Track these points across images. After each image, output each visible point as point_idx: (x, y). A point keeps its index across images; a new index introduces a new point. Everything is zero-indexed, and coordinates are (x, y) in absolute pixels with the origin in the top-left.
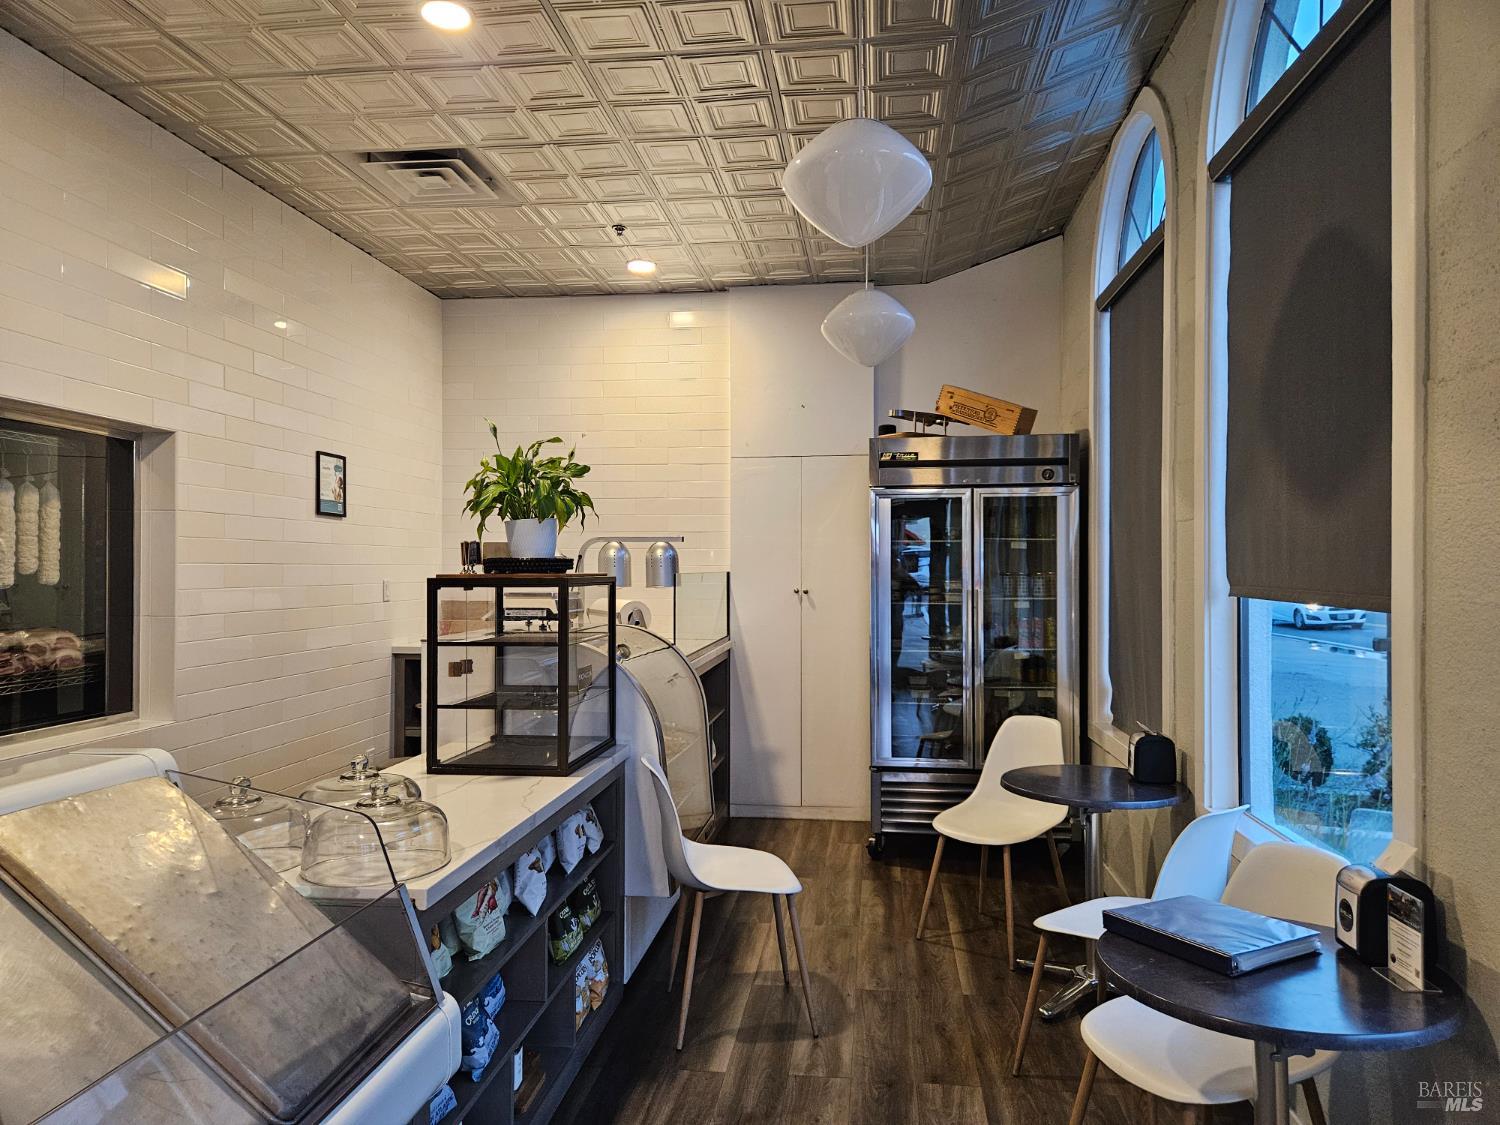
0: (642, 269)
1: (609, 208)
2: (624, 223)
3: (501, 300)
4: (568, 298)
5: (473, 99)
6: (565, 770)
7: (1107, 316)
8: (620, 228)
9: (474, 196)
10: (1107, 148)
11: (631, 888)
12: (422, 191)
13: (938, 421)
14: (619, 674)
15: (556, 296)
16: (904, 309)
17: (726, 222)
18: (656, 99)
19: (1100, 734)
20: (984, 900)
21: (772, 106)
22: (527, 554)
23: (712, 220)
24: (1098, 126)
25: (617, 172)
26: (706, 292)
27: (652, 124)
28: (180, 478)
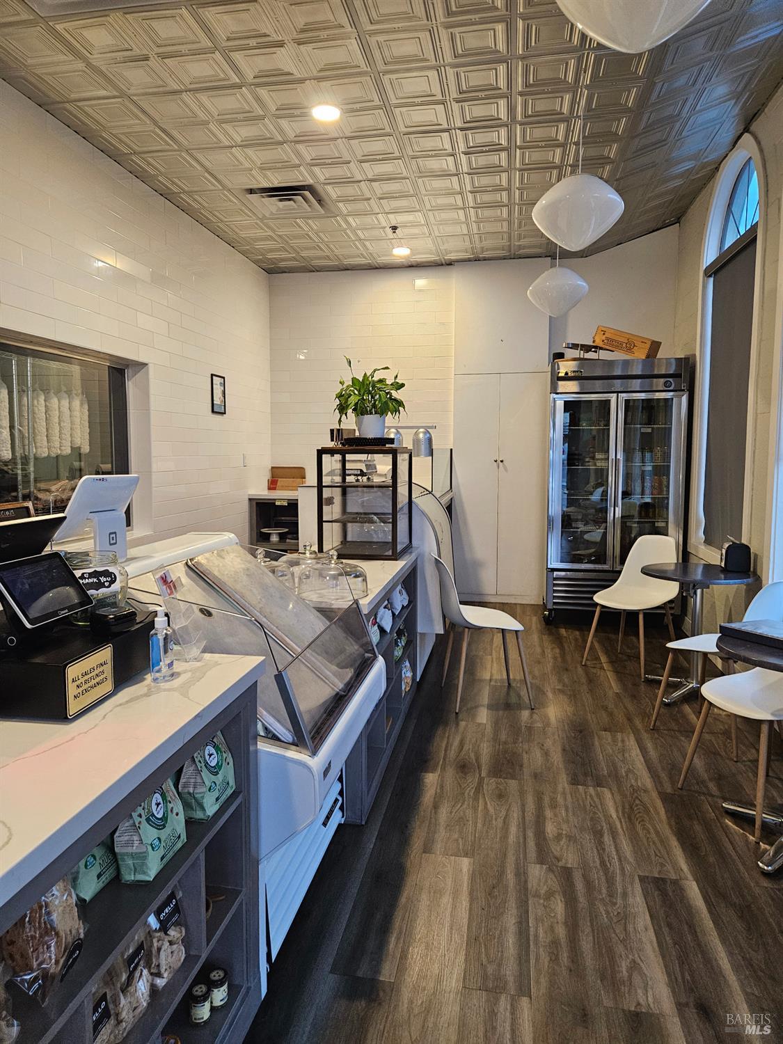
0: (401, 253)
1: (391, 216)
2: (396, 225)
3: (308, 274)
4: (349, 271)
5: (328, 157)
6: (395, 557)
7: (711, 280)
8: (394, 228)
9: (310, 212)
10: (717, 169)
11: (420, 629)
12: (279, 209)
13: (593, 350)
14: (413, 505)
15: (342, 270)
16: (582, 280)
17: (464, 223)
18: (437, 154)
19: (696, 548)
20: (621, 646)
21: (509, 156)
22: (371, 435)
23: (456, 222)
24: (713, 156)
25: (403, 195)
26: (439, 265)
27: (433, 167)
28: (152, 391)
